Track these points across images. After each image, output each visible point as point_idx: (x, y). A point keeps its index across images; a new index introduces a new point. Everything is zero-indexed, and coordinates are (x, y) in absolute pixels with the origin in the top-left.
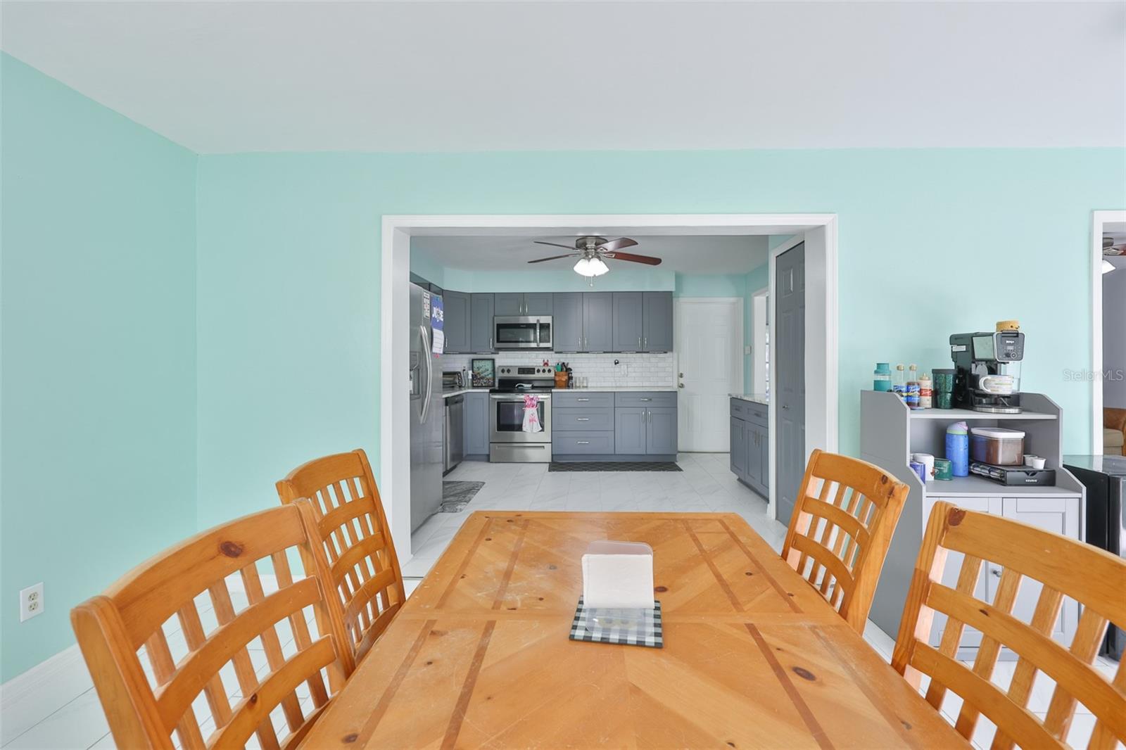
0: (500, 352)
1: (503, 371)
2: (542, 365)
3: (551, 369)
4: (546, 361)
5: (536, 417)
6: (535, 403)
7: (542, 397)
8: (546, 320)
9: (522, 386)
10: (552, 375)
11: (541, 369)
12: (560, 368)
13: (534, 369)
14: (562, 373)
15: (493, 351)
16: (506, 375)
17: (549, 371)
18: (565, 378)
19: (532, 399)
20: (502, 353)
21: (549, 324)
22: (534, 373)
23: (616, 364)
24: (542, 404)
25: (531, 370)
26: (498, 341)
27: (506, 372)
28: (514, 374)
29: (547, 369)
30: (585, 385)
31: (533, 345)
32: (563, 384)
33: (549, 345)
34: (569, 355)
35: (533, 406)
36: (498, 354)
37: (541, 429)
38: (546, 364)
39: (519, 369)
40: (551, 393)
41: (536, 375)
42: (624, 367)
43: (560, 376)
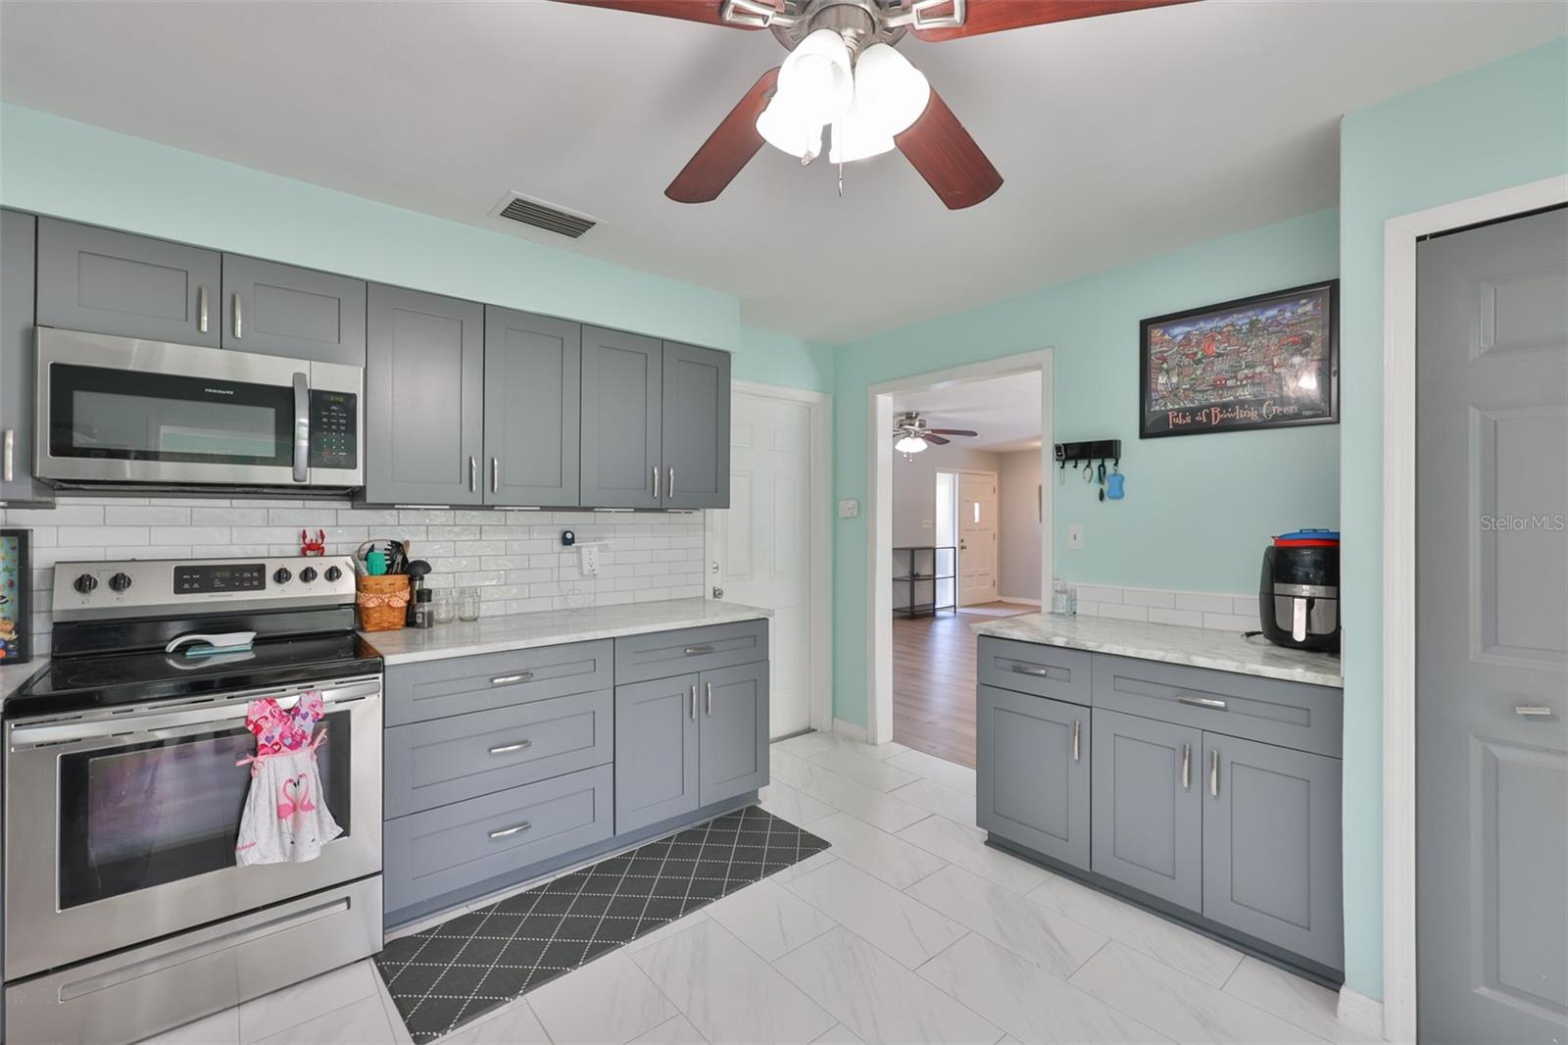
0: (60, 500)
1: (84, 584)
2: (295, 550)
3: (339, 562)
4: (311, 536)
5: (313, 788)
6: (308, 727)
7: (329, 695)
8: (336, 377)
9: (207, 644)
10: (345, 587)
11: (296, 567)
12: (381, 561)
13: (261, 569)
14: (390, 579)
15: (27, 492)
16: (103, 601)
17: (333, 574)
18: (400, 600)
19: (293, 712)
20: (68, 506)
21: (353, 397)
22: (262, 586)
23: (566, 543)
24: (338, 722)
25: (250, 575)
26: (62, 447)
27: (103, 589)
28: (154, 594)
29: (321, 565)
30: (468, 613)
31: (283, 475)
32: (398, 618)
33: (353, 478)
34: (408, 517)
35: (295, 745)
36: (52, 506)
37: (336, 828)
38: (314, 548)
39: (180, 572)
40: (381, 669)
41: (272, 593)
42: (590, 551)
43: (382, 591)
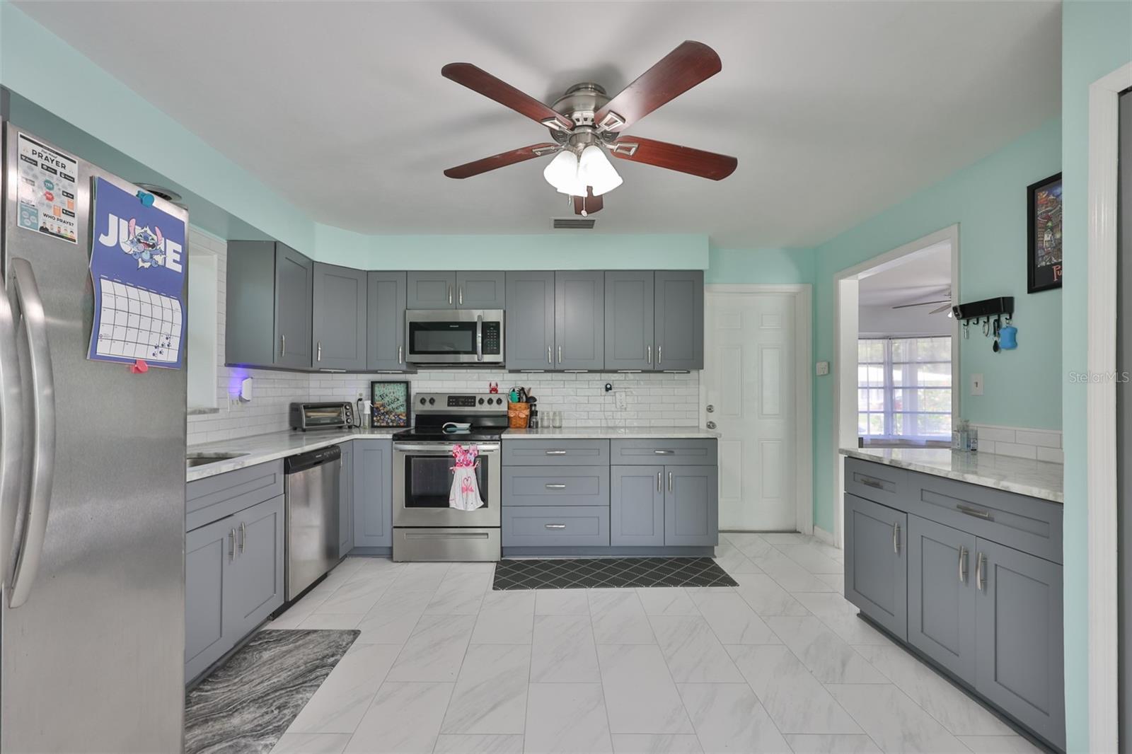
0: (419, 371)
1: (423, 401)
2: (488, 391)
3: (503, 398)
4: (493, 385)
5: (473, 483)
6: (472, 459)
7: (483, 447)
8: (494, 316)
9: (455, 427)
10: (503, 408)
11: (486, 399)
12: (516, 397)
13: (475, 397)
14: (519, 405)
15: (404, 368)
16: (428, 407)
17: (499, 401)
18: (524, 413)
19: (467, 452)
20: (422, 373)
21: (498, 324)
22: (474, 405)
23: (607, 389)
24: (484, 459)
25: (469, 400)
26: (412, 351)
27: (428, 403)
28: (442, 407)
29: (495, 397)
30: (557, 425)
31: (475, 358)
32: (522, 423)
33: (498, 358)
34: (531, 376)
35: (467, 465)
36: (416, 373)
37: (482, 503)
38: (494, 390)
39: (450, 398)
40: (501, 440)
41: (479, 408)
42: (620, 396)
43: (516, 410)
